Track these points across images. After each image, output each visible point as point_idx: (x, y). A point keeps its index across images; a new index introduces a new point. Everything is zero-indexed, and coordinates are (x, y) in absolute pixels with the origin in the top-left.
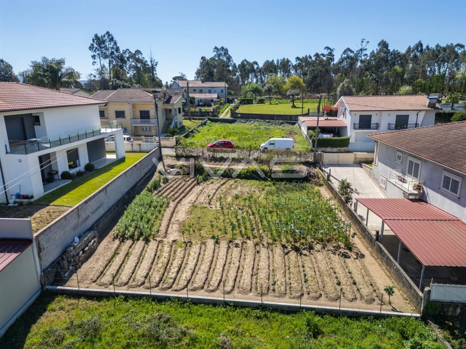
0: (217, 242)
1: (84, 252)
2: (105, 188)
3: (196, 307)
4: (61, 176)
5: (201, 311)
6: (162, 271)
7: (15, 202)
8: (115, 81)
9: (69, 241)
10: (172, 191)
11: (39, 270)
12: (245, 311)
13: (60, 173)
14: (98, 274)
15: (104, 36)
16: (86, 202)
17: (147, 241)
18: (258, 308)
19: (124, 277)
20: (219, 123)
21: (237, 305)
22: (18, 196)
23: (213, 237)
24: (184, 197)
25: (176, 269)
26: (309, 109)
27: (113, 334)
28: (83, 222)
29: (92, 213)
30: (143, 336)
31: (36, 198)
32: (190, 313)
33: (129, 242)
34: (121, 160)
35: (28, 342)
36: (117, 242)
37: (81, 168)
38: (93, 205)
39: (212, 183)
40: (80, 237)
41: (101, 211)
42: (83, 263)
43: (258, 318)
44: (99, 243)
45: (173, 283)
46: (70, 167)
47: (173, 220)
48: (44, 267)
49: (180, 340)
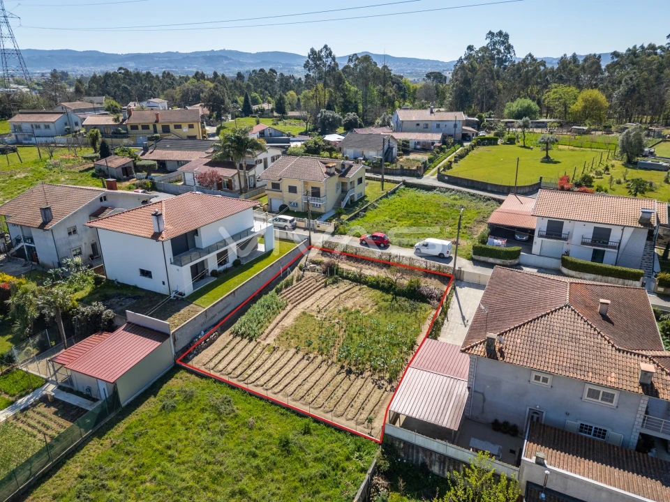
0: (297, 352)
1: (205, 342)
2: (234, 292)
3: (250, 397)
4: (211, 273)
5: (252, 400)
6: (245, 367)
7: (175, 297)
8: (325, 112)
9: (197, 334)
10: (298, 292)
11: (173, 352)
12: (277, 408)
13: (210, 271)
14: (209, 360)
15: (321, 51)
16: (214, 306)
17: (251, 340)
18: (284, 408)
19: (221, 367)
20: (415, 189)
21: (274, 403)
22: (176, 292)
23: (296, 348)
24: (303, 301)
25: (255, 368)
26: (541, 178)
27: (199, 401)
28: (210, 320)
29: (219, 313)
30: (212, 406)
31: (187, 295)
32: (245, 400)
33: (239, 339)
34: (268, 254)
35: (159, 393)
36: (232, 336)
37: (229, 265)
38: (221, 306)
39: (338, 287)
40: (205, 331)
41: (229, 310)
42: (203, 349)
43: (282, 414)
44: (219, 336)
45: (247, 378)
46: (220, 264)
47: (280, 324)
48: (177, 351)
49: (229, 414)
